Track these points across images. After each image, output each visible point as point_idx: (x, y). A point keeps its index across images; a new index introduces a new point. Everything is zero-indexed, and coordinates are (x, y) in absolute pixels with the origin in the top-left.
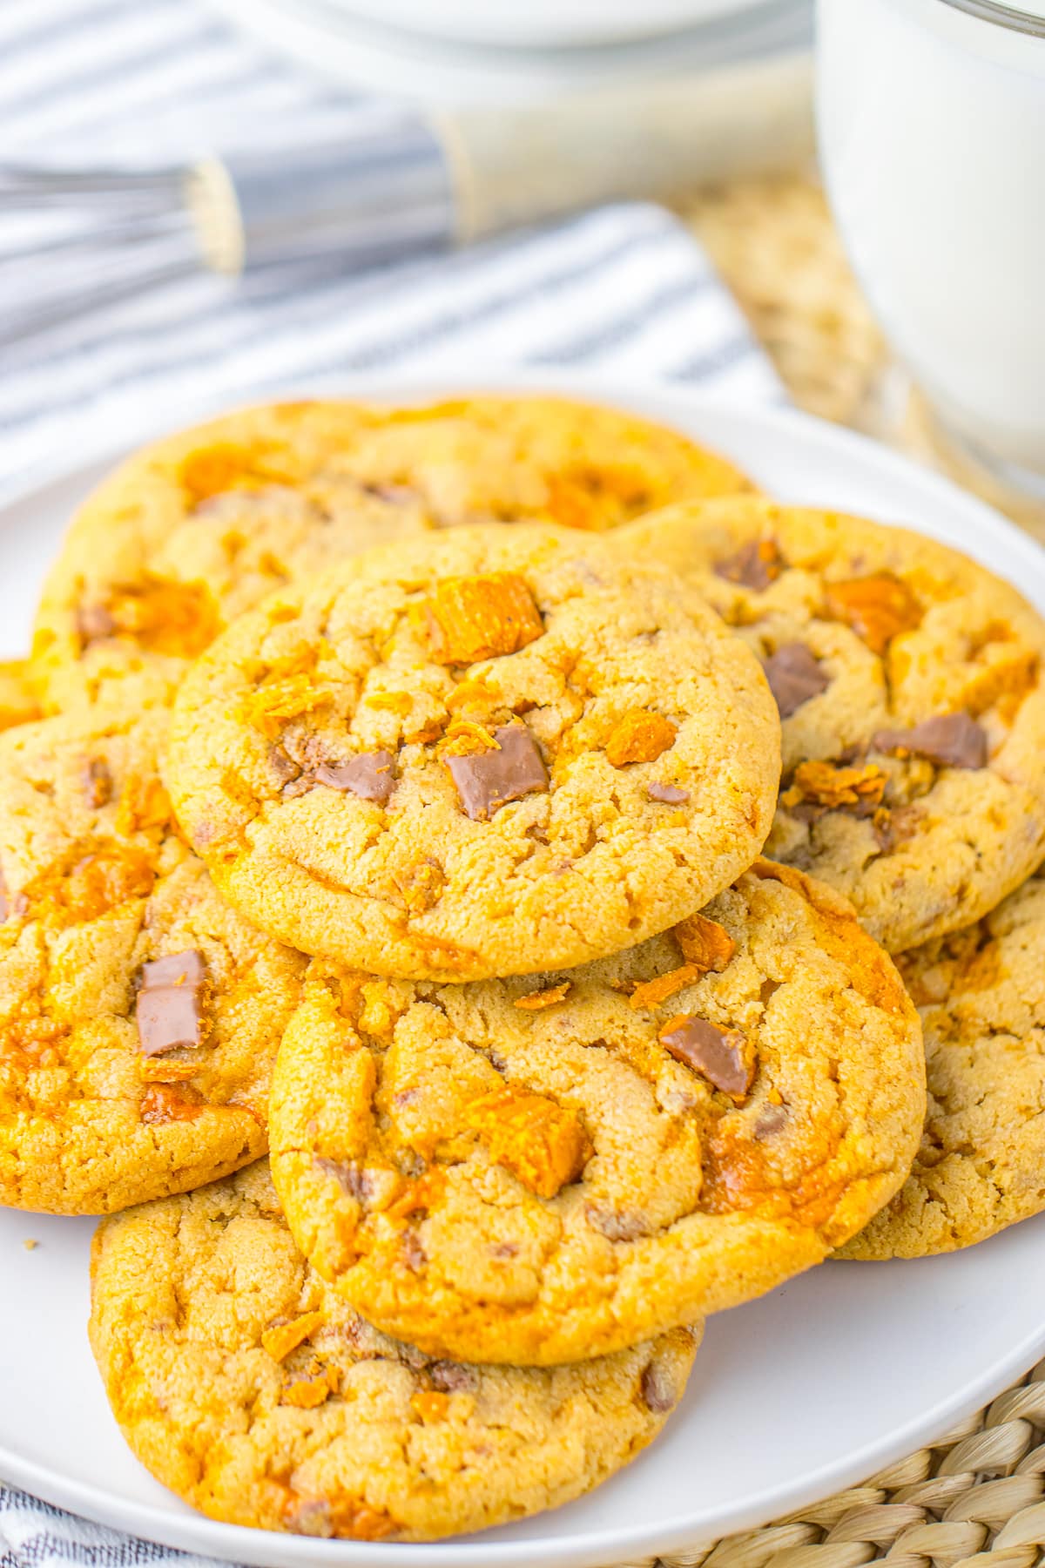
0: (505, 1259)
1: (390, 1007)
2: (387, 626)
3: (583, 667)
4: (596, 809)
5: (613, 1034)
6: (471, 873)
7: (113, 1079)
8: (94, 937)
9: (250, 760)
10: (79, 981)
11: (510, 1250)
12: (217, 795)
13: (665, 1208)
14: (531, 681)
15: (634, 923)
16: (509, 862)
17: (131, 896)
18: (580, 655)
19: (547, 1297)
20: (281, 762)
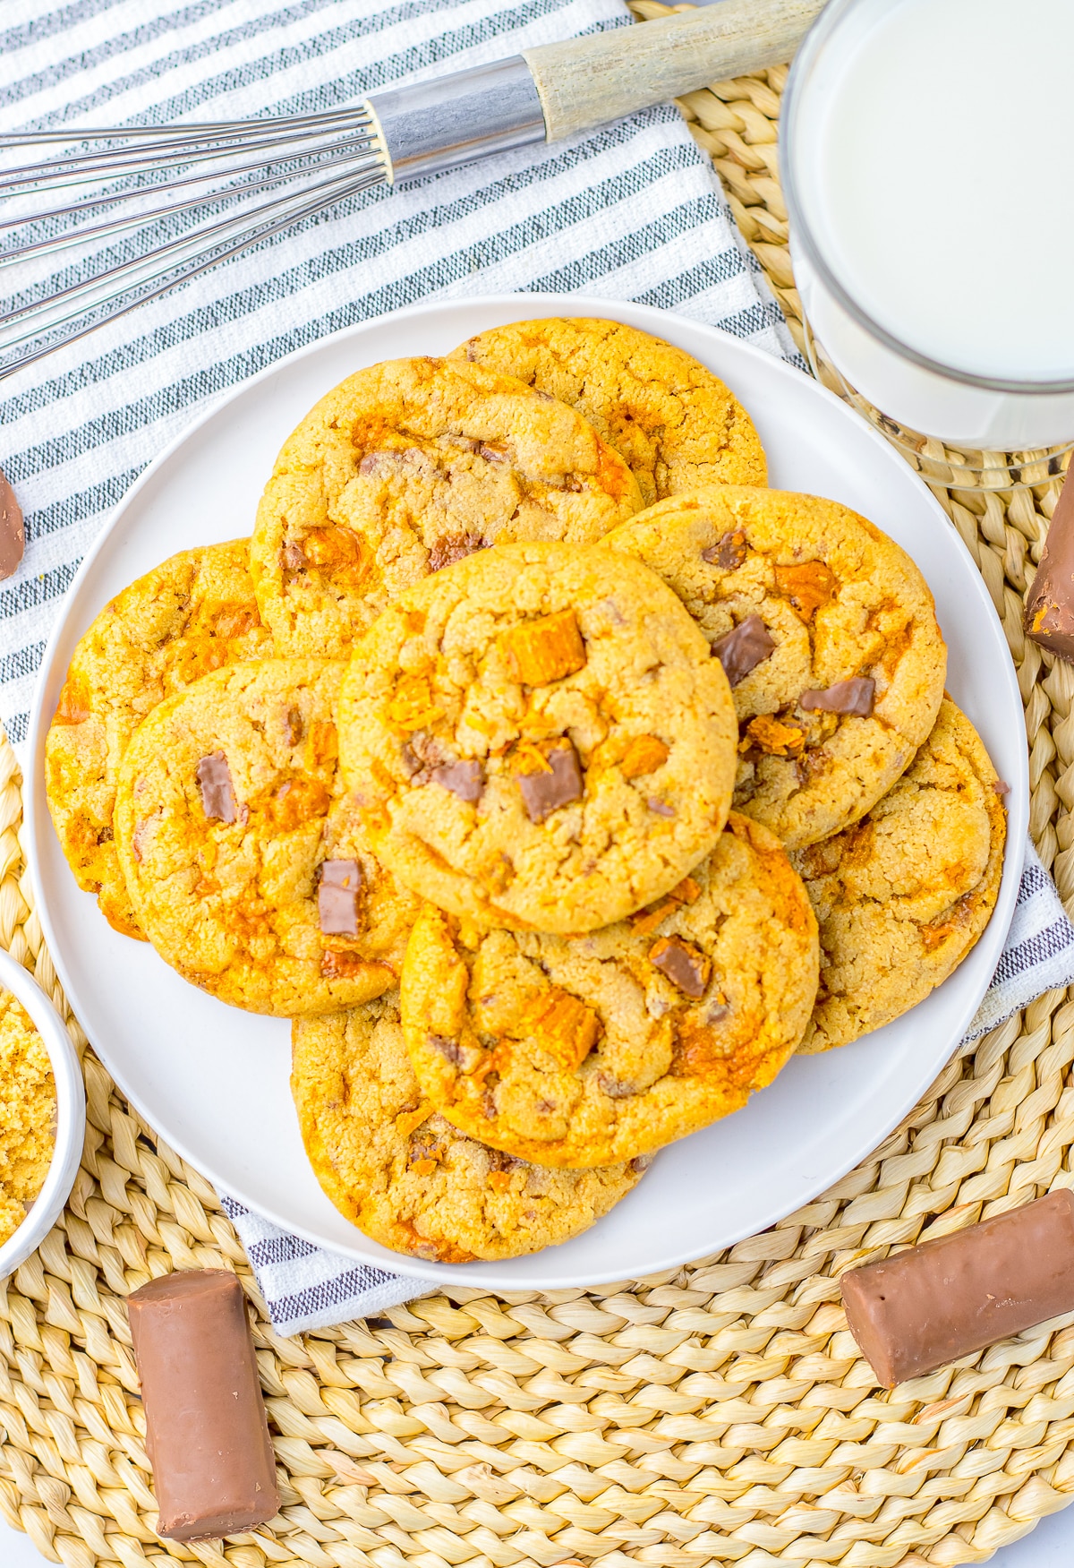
0: (546, 1114)
1: (478, 933)
2: (482, 649)
3: (609, 699)
4: (614, 824)
5: (620, 954)
6: (530, 874)
7: (303, 947)
8: (290, 850)
9: (390, 756)
10: (281, 879)
11: (548, 1106)
12: (369, 777)
13: (648, 1078)
14: (575, 713)
17: (314, 816)
18: (607, 690)
19: (572, 1139)
20: (410, 758)
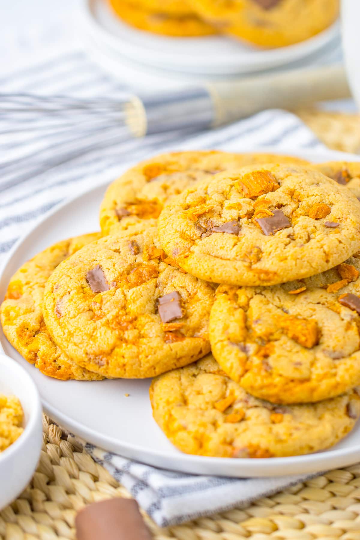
0: (298, 366)
1: (247, 297)
2: (228, 190)
3: (296, 194)
4: (309, 229)
5: (323, 300)
6: (271, 249)
7: (154, 331)
8: (141, 290)
9: (189, 228)
10: (138, 303)
11: (300, 364)
12: (180, 240)
14: (280, 197)
15: (327, 261)
16: (283, 245)
17: (151, 278)
18: (295, 190)
19: (314, 377)
20: (200, 228)
